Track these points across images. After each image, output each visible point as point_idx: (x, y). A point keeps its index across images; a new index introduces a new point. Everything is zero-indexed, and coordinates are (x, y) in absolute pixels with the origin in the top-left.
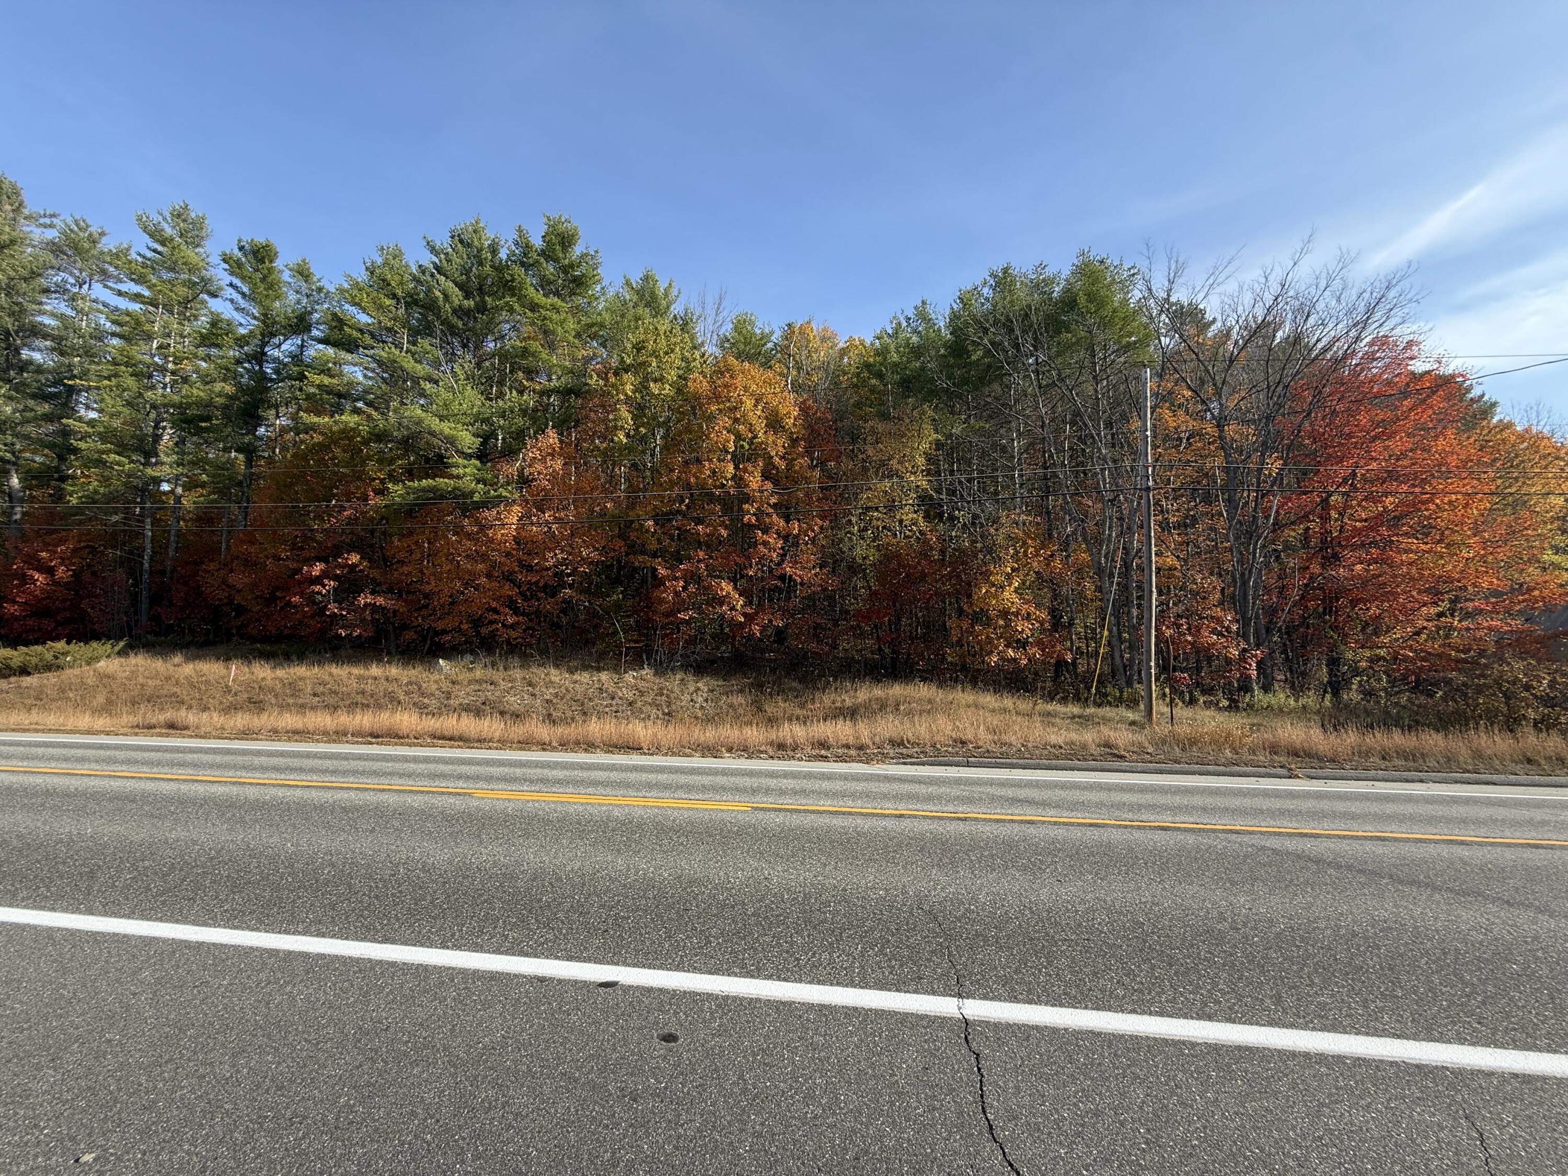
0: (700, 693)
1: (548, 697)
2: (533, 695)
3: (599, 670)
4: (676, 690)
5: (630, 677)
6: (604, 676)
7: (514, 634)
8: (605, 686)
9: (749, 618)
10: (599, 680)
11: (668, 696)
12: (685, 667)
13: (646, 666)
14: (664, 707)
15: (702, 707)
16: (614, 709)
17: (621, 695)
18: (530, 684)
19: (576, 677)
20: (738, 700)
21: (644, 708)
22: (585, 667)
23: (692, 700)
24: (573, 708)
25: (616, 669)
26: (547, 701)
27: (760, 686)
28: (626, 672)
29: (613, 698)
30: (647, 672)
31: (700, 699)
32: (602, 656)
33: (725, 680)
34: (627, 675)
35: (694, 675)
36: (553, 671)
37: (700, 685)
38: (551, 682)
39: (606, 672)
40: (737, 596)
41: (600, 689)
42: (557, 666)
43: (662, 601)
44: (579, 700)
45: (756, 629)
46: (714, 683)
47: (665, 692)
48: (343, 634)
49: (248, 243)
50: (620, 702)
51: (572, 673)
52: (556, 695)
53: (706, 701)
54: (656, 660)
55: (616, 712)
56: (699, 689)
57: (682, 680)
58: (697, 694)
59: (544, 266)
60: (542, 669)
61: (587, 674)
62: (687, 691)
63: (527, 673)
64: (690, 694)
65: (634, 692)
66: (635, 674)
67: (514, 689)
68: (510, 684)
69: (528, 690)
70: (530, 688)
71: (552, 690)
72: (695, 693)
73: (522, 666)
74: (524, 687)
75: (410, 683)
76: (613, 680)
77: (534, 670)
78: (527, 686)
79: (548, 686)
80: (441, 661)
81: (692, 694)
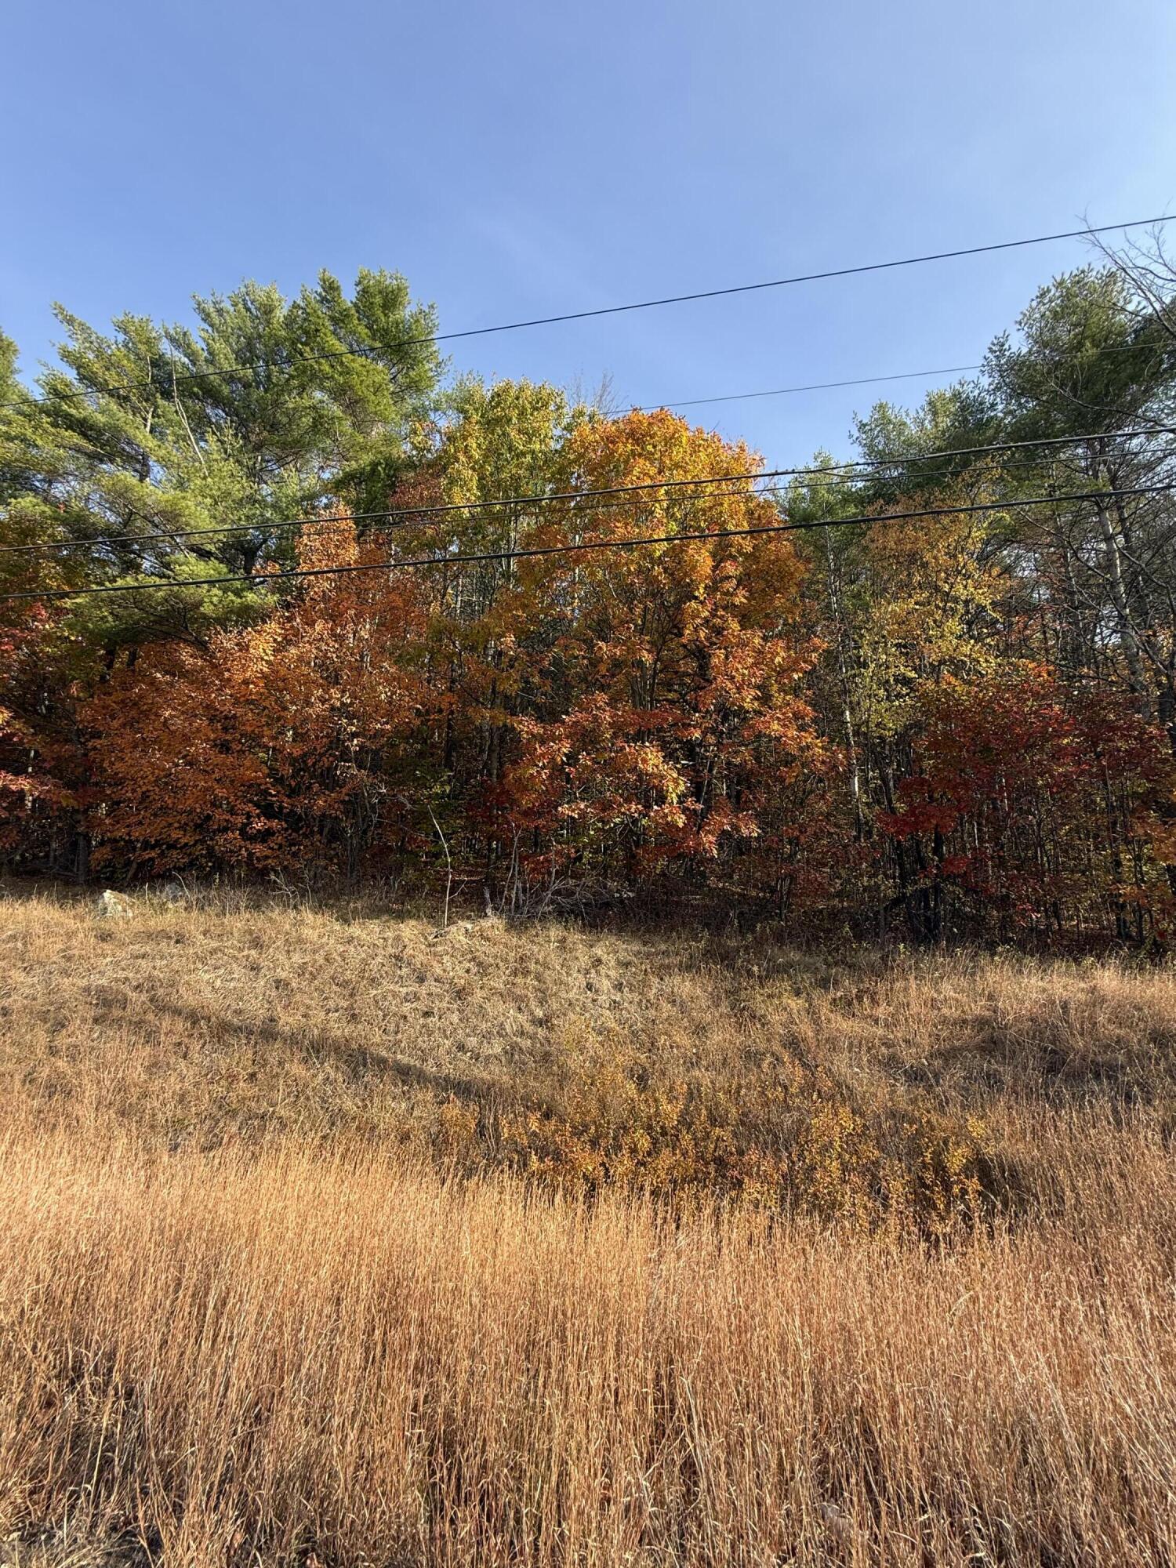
0: (603, 970)
1: (283, 975)
2: (255, 968)
3: (401, 916)
4: (556, 962)
5: (459, 932)
6: (409, 930)
7: (258, 849)
8: (409, 951)
9: (697, 821)
10: (398, 938)
11: (539, 977)
12: (562, 915)
13: (489, 911)
14: (533, 1004)
15: (615, 1005)
16: (422, 1006)
17: (438, 971)
18: (257, 944)
19: (355, 930)
20: (685, 986)
21: (487, 1006)
22: (374, 912)
23: (589, 987)
24: (331, 1004)
25: (433, 917)
26: (278, 982)
27: (726, 958)
28: (451, 922)
29: (421, 980)
30: (493, 923)
31: (606, 984)
32: (410, 891)
33: (645, 944)
34: (453, 928)
35: (582, 932)
36: (309, 916)
37: (599, 951)
38: (300, 941)
39: (413, 922)
40: (675, 775)
41: (398, 958)
42: (319, 907)
43: (523, 786)
44: (347, 982)
45: (709, 840)
46: (628, 948)
47: (532, 967)
50: (436, 989)
51: (346, 921)
52: (301, 970)
53: (619, 987)
54: (508, 901)
55: (427, 1014)
56: (599, 961)
57: (563, 940)
58: (597, 972)
59: (356, 322)
60: (292, 914)
61: (374, 926)
62: (575, 966)
63: (258, 922)
64: (583, 972)
65: (467, 965)
66: (469, 926)
67: (220, 955)
68: (214, 944)
69: (248, 957)
70: (253, 952)
71: (297, 958)
72: (593, 971)
73: (257, 907)
74: (241, 950)
75: (14, 938)
76: (426, 939)
77: (275, 914)
78: (249, 949)
79: (292, 948)
80: (108, 894)
81: (587, 972)
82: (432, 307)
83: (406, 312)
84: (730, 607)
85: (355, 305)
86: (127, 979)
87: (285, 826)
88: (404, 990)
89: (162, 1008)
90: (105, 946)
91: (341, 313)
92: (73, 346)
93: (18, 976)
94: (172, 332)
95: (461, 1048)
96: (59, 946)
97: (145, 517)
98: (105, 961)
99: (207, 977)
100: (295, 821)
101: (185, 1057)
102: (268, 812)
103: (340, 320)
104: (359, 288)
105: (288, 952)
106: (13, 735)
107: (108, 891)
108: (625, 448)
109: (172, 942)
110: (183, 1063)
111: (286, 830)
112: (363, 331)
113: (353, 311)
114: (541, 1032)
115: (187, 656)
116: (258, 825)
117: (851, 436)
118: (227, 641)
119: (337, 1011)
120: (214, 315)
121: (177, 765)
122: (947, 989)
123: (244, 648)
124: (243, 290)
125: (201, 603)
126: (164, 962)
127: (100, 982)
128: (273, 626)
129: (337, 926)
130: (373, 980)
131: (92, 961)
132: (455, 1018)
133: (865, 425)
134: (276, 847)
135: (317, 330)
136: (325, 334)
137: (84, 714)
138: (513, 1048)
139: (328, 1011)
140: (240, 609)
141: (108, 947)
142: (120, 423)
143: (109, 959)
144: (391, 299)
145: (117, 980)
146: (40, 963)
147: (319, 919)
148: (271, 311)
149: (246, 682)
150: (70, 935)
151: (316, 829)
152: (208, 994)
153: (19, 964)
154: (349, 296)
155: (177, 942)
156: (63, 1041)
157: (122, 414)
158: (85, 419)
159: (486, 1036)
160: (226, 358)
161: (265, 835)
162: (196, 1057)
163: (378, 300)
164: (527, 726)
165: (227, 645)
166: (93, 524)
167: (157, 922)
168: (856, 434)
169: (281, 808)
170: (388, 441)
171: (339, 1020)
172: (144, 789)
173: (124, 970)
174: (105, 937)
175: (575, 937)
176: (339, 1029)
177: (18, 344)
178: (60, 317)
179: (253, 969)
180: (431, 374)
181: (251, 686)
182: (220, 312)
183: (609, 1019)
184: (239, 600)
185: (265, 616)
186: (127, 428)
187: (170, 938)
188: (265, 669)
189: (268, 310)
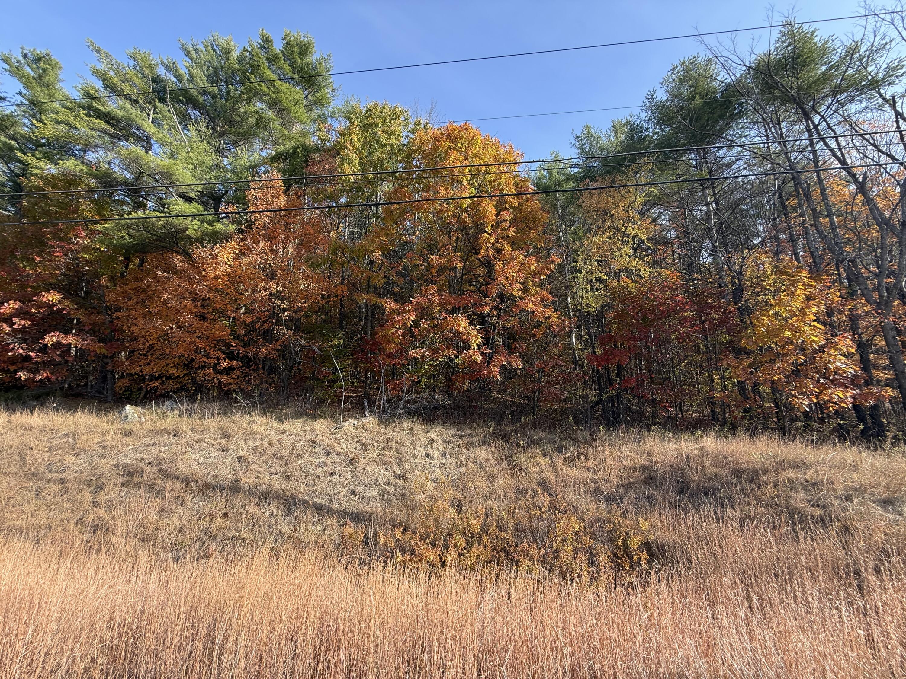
0: (435, 446)
1: (242, 454)
2: (225, 450)
3: (314, 417)
4: (408, 442)
5: (350, 426)
6: (319, 425)
7: (225, 379)
8: (319, 438)
9: (488, 359)
10: (313, 430)
11: (397, 451)
12: (410, 414)
13: (367, 413)
14: (395, 466)
15: (442, 465)
16: (329, 470)
17: (338, 449)
18: (225, 435)
19: (286, 426)
20: (482, 453)
21: (368, 468)
22: (298, 415)
23: (427, 455)
24: (273, 470)
25: (334, 417)
26: (240, 459)
27: (505, 437)
28: (345, 419)
29: (328, 454)
30: (370, 420)
31: (437, 454)
32: (320, 403)
33: (458, 430)
34: (346, 424)
35: (422, 424)
36: (258, 418)
37: (432, 435)
38: (253, 433)
39: (322, 421)
40: (476, 333)
41: (313, 442)
42: (264, 413)
43: (388, 340)
44: (282, 457)
45: (495, 370)
46: (449, 433)
47: (394, 444)
48: (23, 378)
49: (30, 51)
50: (337, 459)
51: (281, 421)
52: (254, 451)
53: (444, 455)
54: (379, 406)
55: (332, 474)
56: (432, 441)
57: (411, 429)
58: (432, 447)
59: (283, 62)
60: (247, 417)
61: (298, 423)
62: (419, 443)
63: (226, 423)
64: (423, 447)
65: (355, 445)
66: (356, 422)
67: (202, 443)
68: (199, 436)
69: (220, 443)
70: (223, 441)
71: (251, 444)
72: (429, 446)
73: (225, 414)
74: (215, 439)
75: (67, 435)
76: (330, 430)
77: (237, 417)
78: (221, 439)
79: (248, 438)
80: (128, 407)
81: (426, 447)
82: (329, 55)
83: (313, 58)
84: (506, 238)
85: (282, 52)
86: (142, 459)
87: (241, 364)
88: (318, 461)
89: (167, 476)
90: (128, 439)
91: (273, 56)
92: (101, 67)
93: (70, 459)
94: (166, 61)
95: (353, 493)
96: (97, 440)
97: (149, 175)
98: (128, 449)
99: (194, 456)
100: (247, 362)
101: (182, 505)
102: (231, 356)
103: (273, 60)
104: (284, 42)
105: (245, 440)
106: (64, 309)
107: (129, 406)
108: (445, 144)
109: (171, 436)
110: (180, 509)
111: (242, 367)
112: (287, 67)
113: (281, 55)
114: (400, 482)
115: (178, 262)
116: (225, 364)
117: (571, 143)
118: (203, 252)
119: (277, 474)
120: (193, 52)
121: (172, 328)
122: (626, 451)
123: (214, 257)
124: (212, 38)
125: (187, 229)
126: (167, 448)
127: (125, 461)
128: (233, 244)
129: (275, 424)
130: (298, 455)
131: (119, 449)
132: (349, 476)
133: (579, 137)
134: (236, 377)
135: (259, 66)
136: (264, 68)
137: (110, 297)
138: (383, 492)
139: (271, 474)
140: (212, 233)
141: (129, 440)
142: (133, 116)
143: (130, 447)
144: (304, 50)
145: (136, 460)
146: (85, 450)
147: (264, 420)
148: (229, 53)
149: (216, 278)
150: (104, 433)
151: (260, 366)
152: (195, 467)
153: (71, 451)
154: (278, 46)
155: (175, 435)
156: (102, 497)
157: (133, 111)
158: (109, 113)
159: (367, 486)
160: (201, 80)
161: (229, 370)
162: (189, 505)
163: (296, 49)
164: (389, 305)
165: (204, 255)
166: (115, 178)
167: (161, 424)
168: (574, 142)
169: (238, 353)
170: (303, 134)
171: (278, 479)
172: (151, 343)
173: (140, 453)
174: (128, 434)
175: (418, 427)
176: (279, 485)
177: (61, 63)
178: (91, 48)
179: (223, 451)
180: (329, 96)
181: (220, 280)
182: (197, 51)
183: (439, 473)
184: (211, 228)
185: (228, 238)
186: (137, 119)
187: (170, 433)
188: (228, 270)
189: (227, 52)
